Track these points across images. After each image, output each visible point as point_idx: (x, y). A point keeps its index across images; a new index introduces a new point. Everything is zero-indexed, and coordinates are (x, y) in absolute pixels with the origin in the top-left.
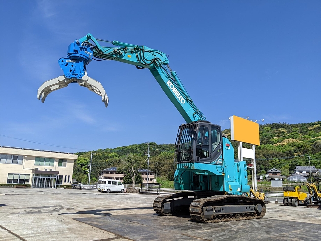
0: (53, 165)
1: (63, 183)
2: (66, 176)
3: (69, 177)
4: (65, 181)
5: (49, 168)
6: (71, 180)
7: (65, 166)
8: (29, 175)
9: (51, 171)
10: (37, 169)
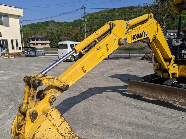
1: (11, 51)
2: (12, 41)
3: (17, 41)
4: (13, 48)
6: (20, 45)
7: (7, 25)
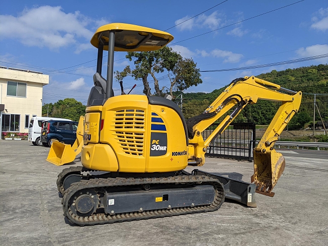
2: (27, 117)
4: (27, 126)
7: (23, 95)
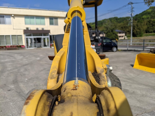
0: (44, 24)
5: (40, 27)
7: (57, 24)
8: (21, 36)
9: (43, 30)
10: (27, 28)
